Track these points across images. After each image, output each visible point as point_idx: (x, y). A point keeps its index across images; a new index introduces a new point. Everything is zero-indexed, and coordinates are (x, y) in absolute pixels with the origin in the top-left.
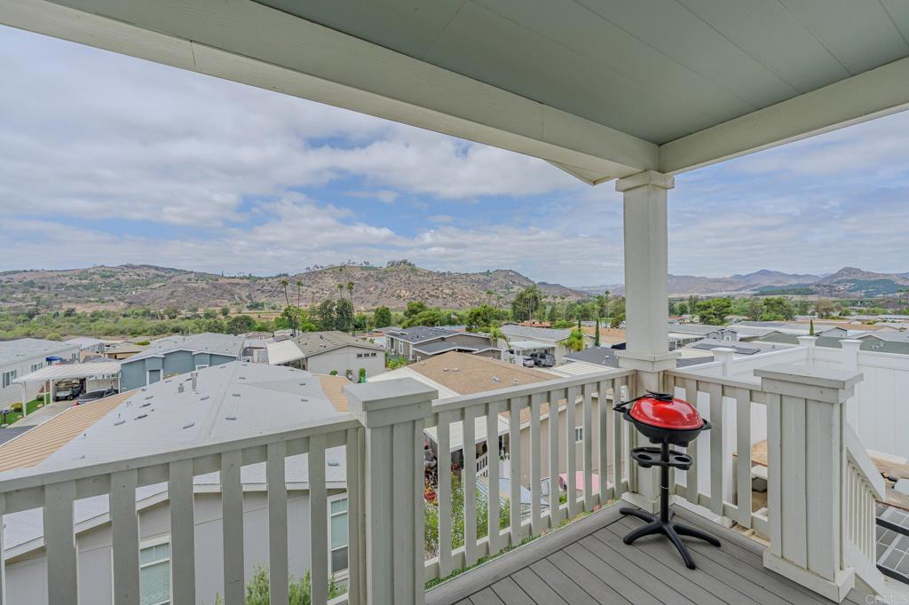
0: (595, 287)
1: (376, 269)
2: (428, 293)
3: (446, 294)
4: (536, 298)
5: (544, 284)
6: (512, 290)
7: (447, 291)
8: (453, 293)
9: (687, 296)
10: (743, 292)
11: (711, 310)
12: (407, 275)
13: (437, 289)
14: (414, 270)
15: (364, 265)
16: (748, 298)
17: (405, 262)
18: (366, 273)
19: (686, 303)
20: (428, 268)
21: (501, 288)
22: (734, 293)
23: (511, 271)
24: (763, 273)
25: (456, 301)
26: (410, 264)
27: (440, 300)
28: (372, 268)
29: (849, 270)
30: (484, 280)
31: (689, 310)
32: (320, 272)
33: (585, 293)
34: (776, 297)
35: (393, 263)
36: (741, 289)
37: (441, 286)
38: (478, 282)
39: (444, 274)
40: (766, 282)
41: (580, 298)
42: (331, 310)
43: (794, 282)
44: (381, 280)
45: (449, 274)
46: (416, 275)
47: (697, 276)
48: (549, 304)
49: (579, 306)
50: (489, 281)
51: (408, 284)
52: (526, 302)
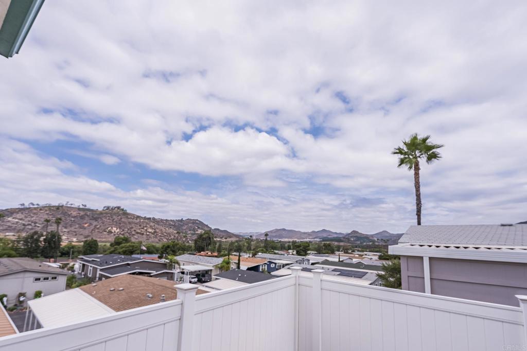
0: (247, 233)
1: (92, 210)
2: (135, 231)
3: (150, 232)
4: (210, 238)
5: (218, 229)
6: (197, 232)
7: (150, 230)
8: (155, 232)
9: (291, 240)
10: (316, 239)
11: (301, 248)
12: (119, 217)
13: (143, 228)
14: (125, 213)
15: (81, 207)
16: (317, 242)
17: (119, 208)
18: (82, 213)
19: (291, 244)
20: (138, 214)
21: (190, 231)
22: (312, 240)
23: (197, 220)
24: (324, 231)
25: (156, 237)
26: (123, 210)
27: (144, 236)
28: (89, 210)
29: (354, 232)
30: (179, 225)
31: (292, 247)
32: (35, 209)
33: (241, 236)
34: (328, 242)
35: (108, 208)
36: (314, 238)
37: (146, 227)
38: (174, 226)
39: (150, 219)
40: (325, 235)
41: (238, 239)
42: (38, 240)
43: (335, 236)
44: (96, 219)
45: (154, 219)
46: (127, 218)
47: (297, 230)
48: (218, 241)
49: (236, 244)
50: (182, 226)
51: (119, 225)
52: (204, 239)
